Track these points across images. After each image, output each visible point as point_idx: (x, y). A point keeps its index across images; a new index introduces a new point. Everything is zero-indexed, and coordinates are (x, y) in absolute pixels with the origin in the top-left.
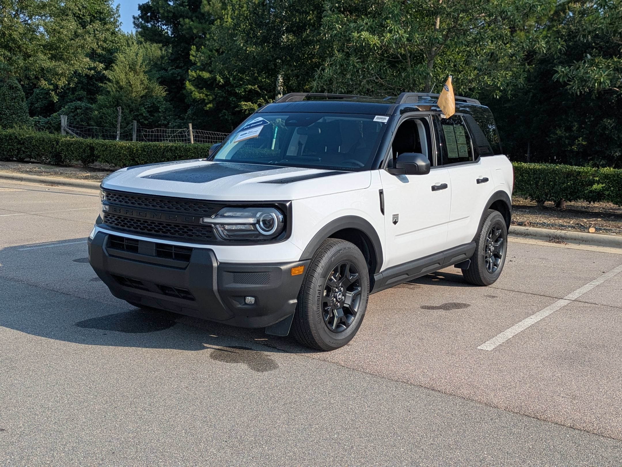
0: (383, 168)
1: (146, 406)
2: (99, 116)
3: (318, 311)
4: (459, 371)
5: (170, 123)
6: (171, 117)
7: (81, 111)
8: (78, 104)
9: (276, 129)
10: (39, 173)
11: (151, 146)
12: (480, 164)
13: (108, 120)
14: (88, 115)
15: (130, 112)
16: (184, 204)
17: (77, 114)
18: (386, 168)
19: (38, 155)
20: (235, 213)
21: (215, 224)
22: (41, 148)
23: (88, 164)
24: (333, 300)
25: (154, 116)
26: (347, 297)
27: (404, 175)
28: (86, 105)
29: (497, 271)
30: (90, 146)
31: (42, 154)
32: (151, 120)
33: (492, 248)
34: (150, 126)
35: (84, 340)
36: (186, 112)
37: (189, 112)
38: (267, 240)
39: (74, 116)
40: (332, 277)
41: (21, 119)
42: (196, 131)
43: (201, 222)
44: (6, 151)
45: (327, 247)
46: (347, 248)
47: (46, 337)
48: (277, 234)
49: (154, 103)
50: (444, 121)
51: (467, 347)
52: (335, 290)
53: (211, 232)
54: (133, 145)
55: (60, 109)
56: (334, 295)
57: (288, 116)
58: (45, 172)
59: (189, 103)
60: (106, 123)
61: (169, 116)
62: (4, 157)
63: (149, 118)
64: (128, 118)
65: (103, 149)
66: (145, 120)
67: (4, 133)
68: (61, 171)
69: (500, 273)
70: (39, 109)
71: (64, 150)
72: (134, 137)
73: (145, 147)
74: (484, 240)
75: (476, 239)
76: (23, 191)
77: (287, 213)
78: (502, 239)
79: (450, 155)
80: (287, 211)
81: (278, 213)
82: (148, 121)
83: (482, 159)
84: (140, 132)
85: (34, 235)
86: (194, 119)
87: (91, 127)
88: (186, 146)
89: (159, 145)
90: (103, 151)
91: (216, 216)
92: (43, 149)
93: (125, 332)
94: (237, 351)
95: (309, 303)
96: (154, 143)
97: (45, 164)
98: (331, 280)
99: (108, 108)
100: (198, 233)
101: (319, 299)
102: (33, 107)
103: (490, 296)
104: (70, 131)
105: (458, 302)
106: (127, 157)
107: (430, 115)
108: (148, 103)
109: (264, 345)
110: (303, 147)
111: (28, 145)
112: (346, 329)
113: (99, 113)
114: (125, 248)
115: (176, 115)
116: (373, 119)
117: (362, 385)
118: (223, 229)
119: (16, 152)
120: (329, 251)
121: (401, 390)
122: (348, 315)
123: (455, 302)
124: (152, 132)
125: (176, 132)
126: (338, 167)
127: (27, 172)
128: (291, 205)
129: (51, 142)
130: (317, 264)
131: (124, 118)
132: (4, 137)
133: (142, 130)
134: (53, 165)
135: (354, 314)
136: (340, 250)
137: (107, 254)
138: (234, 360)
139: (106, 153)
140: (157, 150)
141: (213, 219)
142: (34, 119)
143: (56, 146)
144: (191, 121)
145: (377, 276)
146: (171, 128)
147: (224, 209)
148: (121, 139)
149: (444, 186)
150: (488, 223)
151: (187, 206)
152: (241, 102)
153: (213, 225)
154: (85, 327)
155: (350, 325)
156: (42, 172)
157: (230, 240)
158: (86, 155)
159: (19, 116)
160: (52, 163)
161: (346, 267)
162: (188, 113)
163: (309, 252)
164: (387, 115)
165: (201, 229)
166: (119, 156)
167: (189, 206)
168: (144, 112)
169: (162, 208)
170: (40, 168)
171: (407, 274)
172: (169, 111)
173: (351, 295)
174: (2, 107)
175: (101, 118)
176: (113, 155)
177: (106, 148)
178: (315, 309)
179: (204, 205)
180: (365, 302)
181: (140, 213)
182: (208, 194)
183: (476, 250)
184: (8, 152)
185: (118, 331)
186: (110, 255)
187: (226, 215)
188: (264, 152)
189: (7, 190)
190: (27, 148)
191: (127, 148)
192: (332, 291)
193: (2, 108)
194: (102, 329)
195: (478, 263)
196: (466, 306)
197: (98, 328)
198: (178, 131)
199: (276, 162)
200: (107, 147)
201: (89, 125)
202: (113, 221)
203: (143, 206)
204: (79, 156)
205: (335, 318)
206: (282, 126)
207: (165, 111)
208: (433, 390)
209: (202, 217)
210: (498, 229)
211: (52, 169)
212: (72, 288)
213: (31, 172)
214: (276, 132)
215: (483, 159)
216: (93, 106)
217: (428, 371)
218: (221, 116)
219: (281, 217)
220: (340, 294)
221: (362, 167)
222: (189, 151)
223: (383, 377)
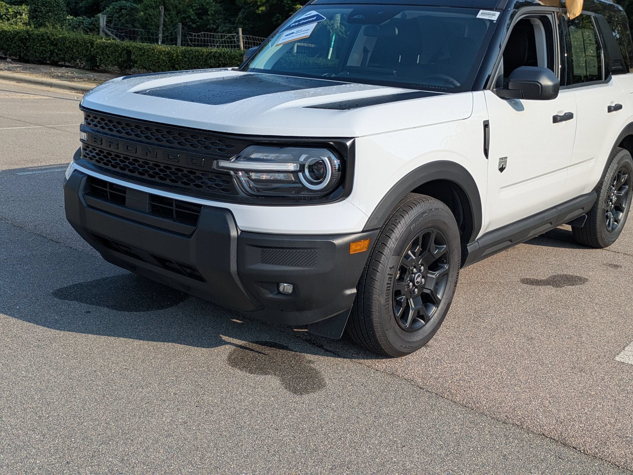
0: (489, 89)
1: (115, 462)
2: (144, 17)
3: (387, 305)
4: (599, 406)
5: (220, 28)
6: (220, 20)
7: (126, 11)
8: (123, 4)
9: (334, 37)
10: (71, 79)
11: (193, 52)
12: (612, 85)
13: (154, 23)
14: (133, 16)
15: (177, 13)
16: (190, 137)
17: (122, 14)
18: (493, 88)
19: (72, 58)
20: (267, 154)
21: (236, 170)
22: (75, 51)
23: (124, 70)
24: (408, 285)
25: (202, 19)
26: (428, 279)
27: (517, 100)
28: (131, 5)
29: (617, 228)
30: (127, 50)
31: (76, 57)
32: (199, 24)
33: (614, 199)
34: (198, 30)
35: (57, 321)
36: (237, 15)
37: (240, 15)
38: (315, 198)
39: (118, 18)
40: (410, 252)
41: (58, 18)
42: (247, 37)
43: (214, 166)
44: (38, 52)
45: (405, 209)
46: (433, 209)
47: (6, 314)
48: (331, 189)
49: (202, 5)
50: (571, 22)
51: (599, 357)
52: (412, 270)
53: (229, 182)
54: (173, 50)
55: (105, 9)
56: (411, 277)
57: (353, 10)
58: (77, 78)
59: (241, 6)
60: (152, 25)
61: (218, 19)
62: (36, 59)
63: (197, 22)
64: (175, 20)
65: (140, 53)
66: (194, 23)
67: (36, 32)
68: (95, 77)
69: (621, 231)
70: (83, 9)
71: (98, 53)
72: (179, 41)
73: (186, 52)
74: (607, 189)
75: (598, 188)
76: (49, 99)
77: (347, 157)
78: (627, 187)
79: (577, 72)
80: (347, 154)
81: (333, 157)
82: (196, 24)
83: (613, 77)
84: (185, 36)
85: (42, 154)
86: (245, 24)
87: (136, 29)
88: (231, 52)
89: (202, 51)
90: (141, 56)
91: (237, 158)
92: (77, 51)
93: (116, 309)
94: (267, 350)
95: (374, 292)
96: (196, 48)
97: (80, 68)
98: (407, 256)
99: (154, 9)
100: (210, 183)
101: (389, 287)
102: (77, 7)
103: (610, 265)
104: (109, 33)
105: (570, 274)
106: (167, 63)
107: (554, 12)
108: (196, 5)
109: (306, 340)
110: (369, 55)
111: (61, 46)
112: (424, 325)
113: (145, 14)
114: (109, 198)
115: (226, 19)
116: (477, 15)
117: (453, 430)
118: (248, 179)
119: (48, 55)
120: (407, 215)
121: (514, 444)
122: (428, 303)
123: (565, 273)
124: (199, 36)
125: (224, 37)
126: (423, 85)
127: (58, 77)
128: (353, 144)
129: (85, 44)
130: (388, 234)
131: (170, 20)
132: (36, 37)
133: (188, 33)
134: (88, 70)
135: (436, 302)
136: (423, 213)
137: (85, 204)
138: (261, 369)
139: (143, 58)
140: (200, 57)
141: (232, 162)
142: (78, 19)
143: (91, 48)
144: (242, 26)
145: (471, 246)
146: (221, 33)
147: (250, 148)
148: (163, 42)
149: (569, 116)
150: (614, 166)
151: (195, 141)
152: (296, 5)
153: (232, 172)
154: (65, 298)
155: (430, 319)
156: (74, 78)
157: (257, 196)
158: (122, 59)
159: (56, 15)
160: (87, 67)
161: (430, 236)
162: (239, 17)
163: (377, 218)
164: (497, 10)
165: (214, 178)
166: (157, 62)
167: (198, 141)
168: (192, 14)
169: (159, 141)
170: (73, 73)
171: (511, 241)
172: (219, 14)
173: (434, 276)
174: (38, 3)
175: (147, 20)
176: (151, 61)
177: (144, 53)
178: (382, 303)
179: (219, 141)
180: (453, 286)
181: (127, 147)
182: (226, 123)
183: (595, 203)
184: (40, 54)
185: (108, 307)
186: (90, 206)
187: (253, 156)
188: (319, 61)
189: (32, 97)
190: (61, 50)
191: (166, 53)
192: (407, 273)
193: (38, 5)
194: (87, 303)
195: (596, 219)
196: (581, 280)
197: (81, 301)
198: (226, 36)
199: (333, 75)
200: (145, 51)
201: (134, 27)
202: (94, 157)
203: (133, 137)
204: (115, 61)
205: (411, 311)
206: (340, 33)
207: (215, 14)
208: (565, 445)
209: (217, 159)
210: (624, 174)
211: (86, 75)
212: (66, 233)
213: (62, 76)
214: (333, 40)
215: (615, 79)
216: (139, 6)
217: (550, 402)
218: (275, 20)
219: (336, 162)
220: (419, 276)
221: (456, 87)
222: (234, 58)
223: (483, 414)
